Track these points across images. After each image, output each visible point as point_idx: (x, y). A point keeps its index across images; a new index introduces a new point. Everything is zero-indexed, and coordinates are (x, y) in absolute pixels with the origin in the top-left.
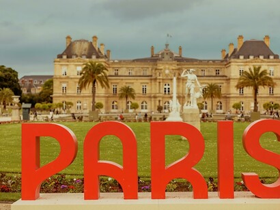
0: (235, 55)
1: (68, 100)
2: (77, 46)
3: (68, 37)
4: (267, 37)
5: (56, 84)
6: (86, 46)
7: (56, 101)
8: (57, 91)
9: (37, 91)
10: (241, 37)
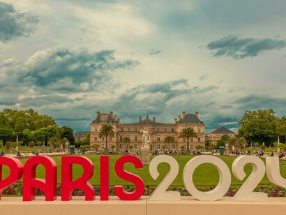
0: (181, 122)
1: (97, 144)
2: (103, 116)
3: (98, 113)
4: (197, 113)
5: (92, 135)
6: (107, 116)
7: (91, 144)
8: (92, 139)
9: (82, 139)
10: (184, 112)
